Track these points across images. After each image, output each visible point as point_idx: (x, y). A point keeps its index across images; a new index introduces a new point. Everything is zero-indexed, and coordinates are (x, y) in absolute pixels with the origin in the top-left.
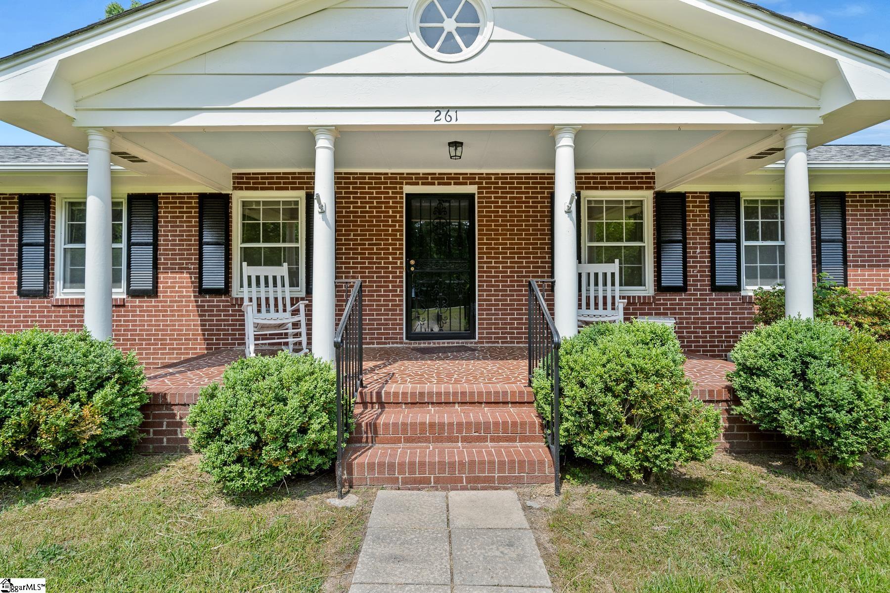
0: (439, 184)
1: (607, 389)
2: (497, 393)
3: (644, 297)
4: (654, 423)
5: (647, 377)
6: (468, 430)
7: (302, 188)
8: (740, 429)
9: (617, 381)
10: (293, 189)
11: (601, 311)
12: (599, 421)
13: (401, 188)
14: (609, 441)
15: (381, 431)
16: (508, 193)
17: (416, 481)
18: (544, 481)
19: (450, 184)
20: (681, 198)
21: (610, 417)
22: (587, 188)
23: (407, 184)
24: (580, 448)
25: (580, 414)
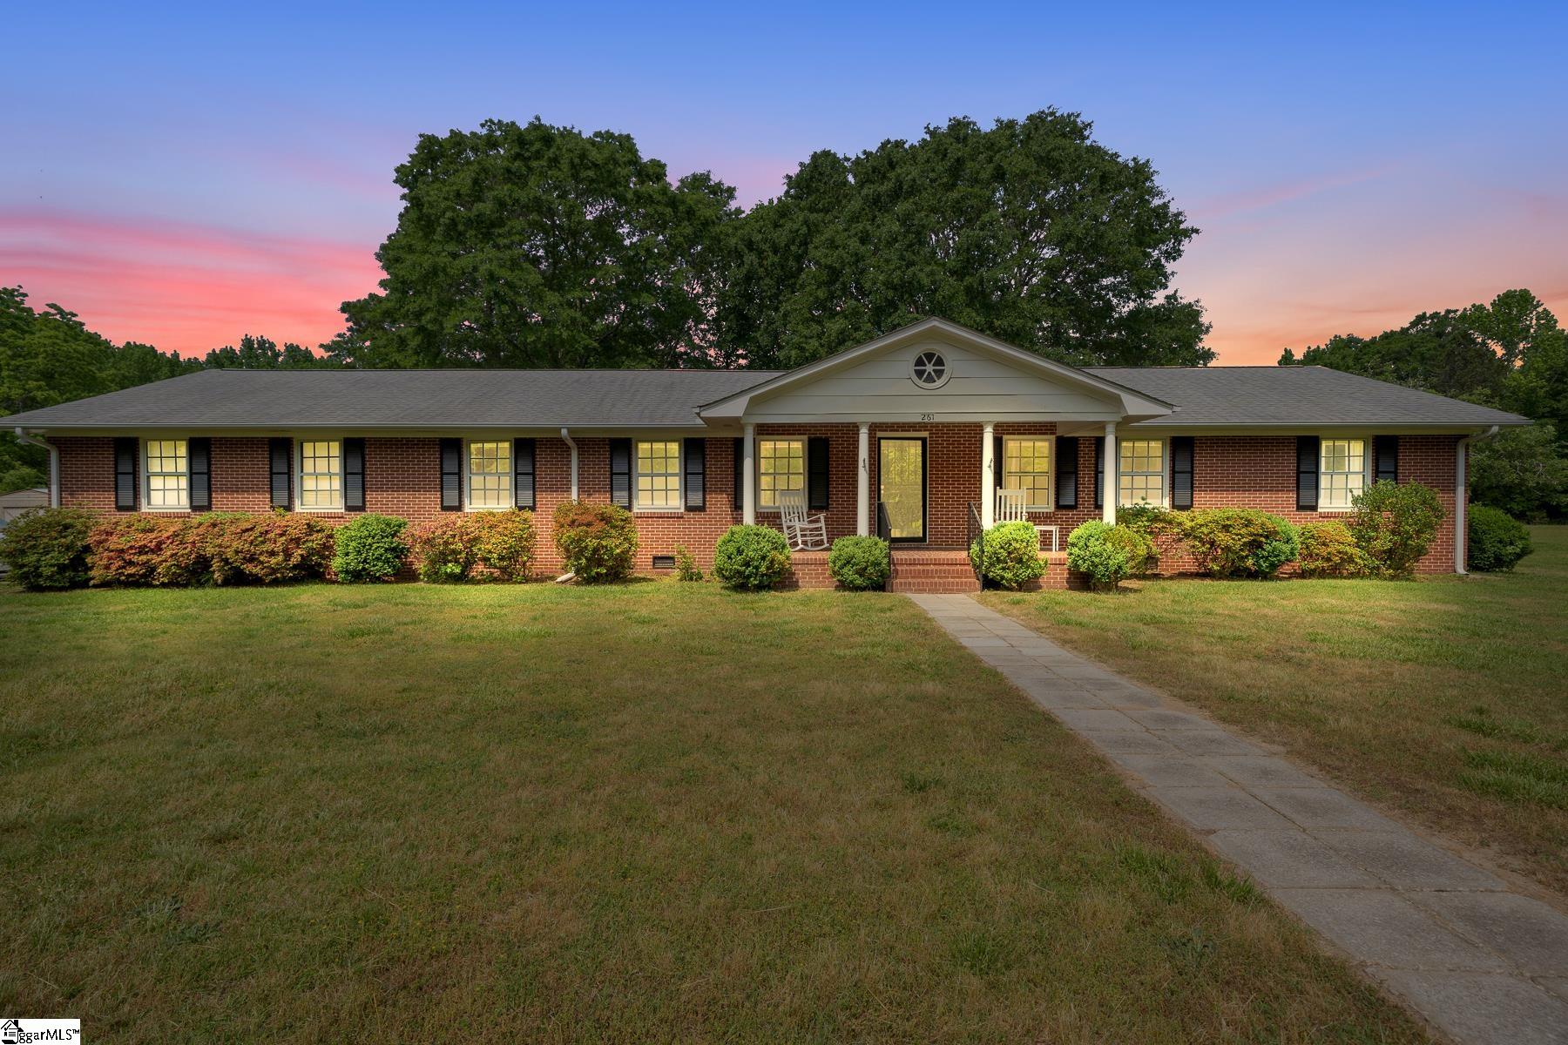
0: (902, 431)
1: (1002, 548)
2: (952, 559)
3: (1047, 513)
4: (1020, 561)
5: (1017, 542)
6: (940, 573)
7: (805, 434)
8: (1075, 578)
9: (1006, 544)
10: (799, 434)
11: (1008, 522)
12: (999, 560)
13: (875, 434)
14: (1003, 569)
15: (900, 573)
16: (951, 437)
17: (920, 590)
18: (976, 590)
19: (909, 431)
20: (1075, 440)
21: (1002, 558)
22: (1008, 434)
23: (879, 431)
24: (991, 574)
25: (990, 558)
